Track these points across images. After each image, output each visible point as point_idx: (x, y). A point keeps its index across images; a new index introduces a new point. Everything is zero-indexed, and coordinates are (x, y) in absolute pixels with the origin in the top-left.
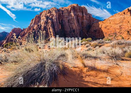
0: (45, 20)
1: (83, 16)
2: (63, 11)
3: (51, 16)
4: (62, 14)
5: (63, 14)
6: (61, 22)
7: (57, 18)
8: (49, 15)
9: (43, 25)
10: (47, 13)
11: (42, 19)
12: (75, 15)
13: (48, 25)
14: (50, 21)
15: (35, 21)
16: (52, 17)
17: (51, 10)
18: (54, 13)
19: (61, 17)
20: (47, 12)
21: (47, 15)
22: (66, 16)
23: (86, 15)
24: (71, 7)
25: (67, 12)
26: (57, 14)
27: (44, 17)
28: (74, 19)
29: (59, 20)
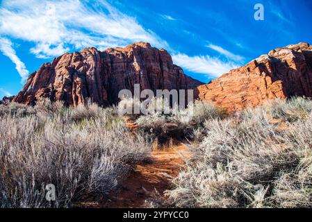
0: (67, 77)
1: (162, 72)
2: (112, 57)
3: (82, 68)
4: (112, 63)
5: (114, 65)
6: (106, 83)
7: (98, 73)
8: (76, 64)
9: (60, 89)
10: (73, 61)
11: (58, 74)
12: (142, 67)
13: (73, 89)
14: (78, 79)
15: (39, 79)
16: (85, 70)
17: (83, 54)
18: (90, 61)
19: (108, 70)
20: (71, 57)
21: (73, 64)
22: (119, 70)
23: (169, 68)
24: (133, 48)
25: (124, 59)
26: (98, 62)
27: (64, 70)
28: (140, 77)
29: (103, 78)
